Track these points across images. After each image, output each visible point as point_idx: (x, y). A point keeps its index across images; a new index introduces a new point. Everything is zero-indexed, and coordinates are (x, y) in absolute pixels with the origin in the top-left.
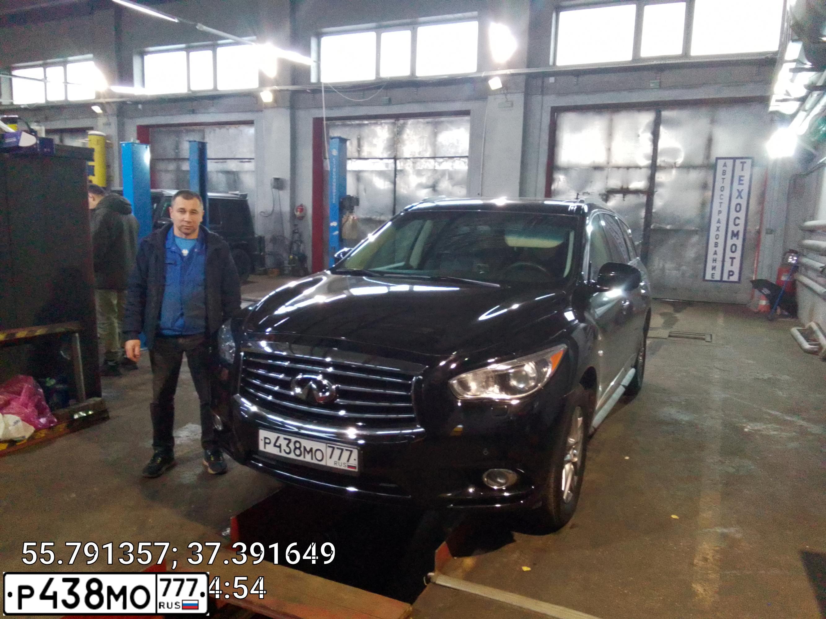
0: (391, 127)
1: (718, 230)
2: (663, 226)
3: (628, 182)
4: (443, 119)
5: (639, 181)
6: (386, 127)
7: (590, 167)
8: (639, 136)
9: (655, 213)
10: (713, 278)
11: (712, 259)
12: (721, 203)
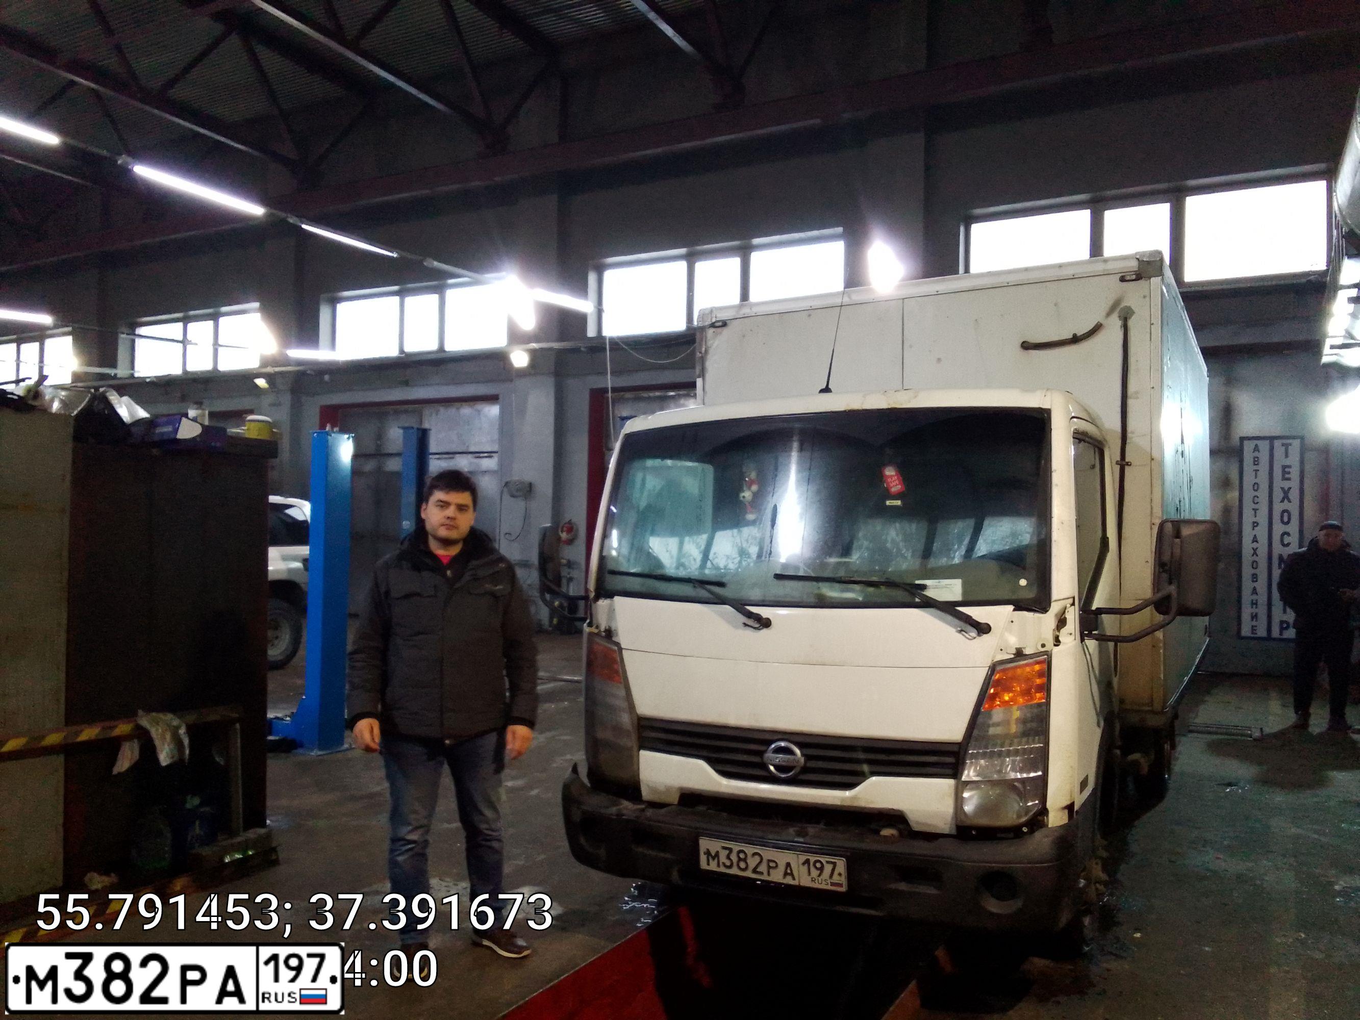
1: (1255, 553)
11: (1250, 602)
12: (1255, 510)
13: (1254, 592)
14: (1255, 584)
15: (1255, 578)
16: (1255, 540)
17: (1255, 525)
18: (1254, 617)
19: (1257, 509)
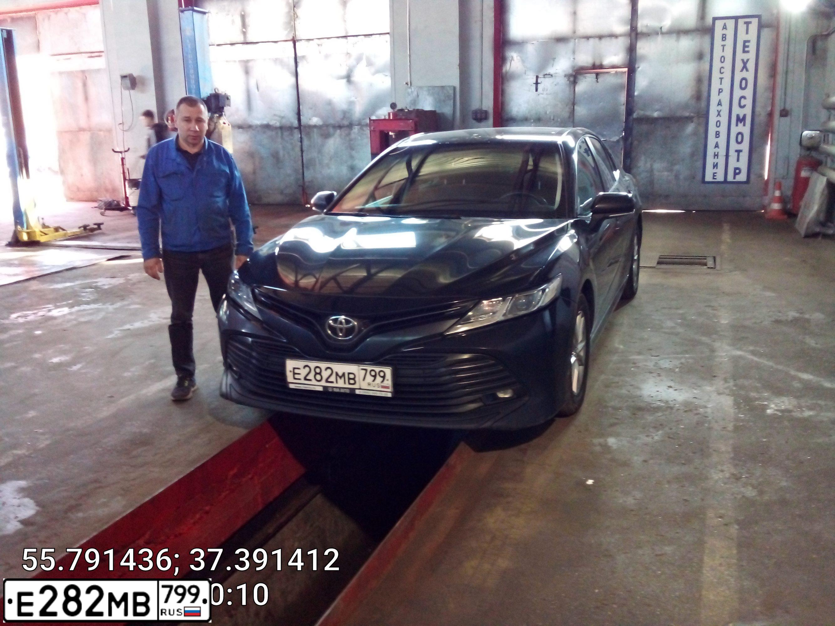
1: (719, 115)
2: (648, 113)
3: (601, 57)
5: (615, 55)
7: (551, 39)
9: (637, 96)
10: (716, 179)
11: (713, 154)
12: (721, 79)
13: (717, 146)
14: (717, 140)
15: (717, 134)
16: (720, 104)
17: (720, 91)
18: (715, 166)
19: (723, 78)
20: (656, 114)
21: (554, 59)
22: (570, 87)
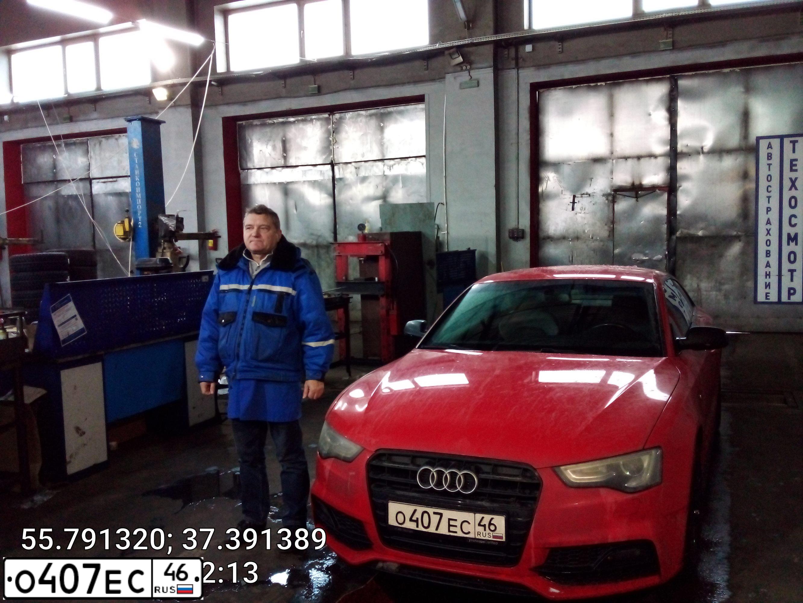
0: (324, 123)
2: (692, 231)
3: (640, 177)
4: (391, 109)
5: (655, 174)
6: (318, 124)
7: (588, 160)
8: (650, 115)
9: (680, 215)
10: (769, 299)
11: (764, 274)
13: (768, 265)
14: (768, 259)
15: (768, 254)
16: (768, 222)
17: (769, 210)
18: (768, 285)
19: (770, 197)
20: (700, 233)
21: (591, 179)
22: (609, 206)
